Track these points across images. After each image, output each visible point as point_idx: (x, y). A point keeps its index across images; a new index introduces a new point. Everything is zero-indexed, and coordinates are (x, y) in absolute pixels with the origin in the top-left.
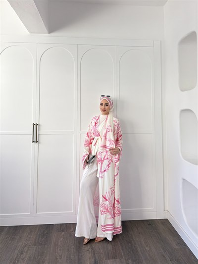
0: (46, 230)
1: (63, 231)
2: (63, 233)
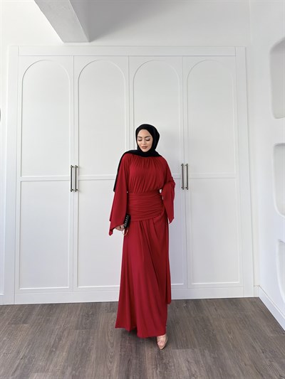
1: (114, 312)
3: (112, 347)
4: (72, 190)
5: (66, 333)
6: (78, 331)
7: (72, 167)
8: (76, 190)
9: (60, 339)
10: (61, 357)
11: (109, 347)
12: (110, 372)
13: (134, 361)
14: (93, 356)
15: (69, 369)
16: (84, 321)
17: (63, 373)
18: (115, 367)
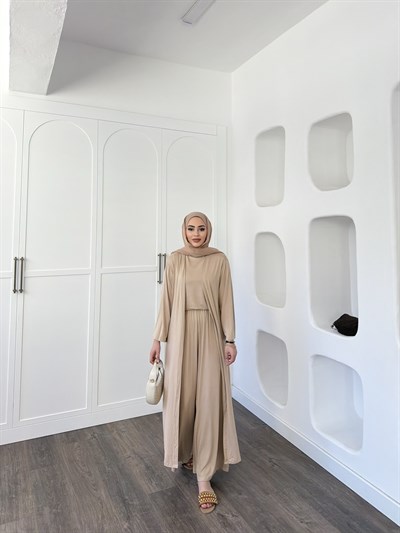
0: (44, 446)
1: (74, 441)
2: (76, 444)
3: (90, 475)
4: (15, 291)
5: (20, 477)
6: (36, 471)
7: (16, 259)
8: (21, 291)
9: (16, 484)
10: (28, 501)
11: (87, 476)
12: (99, 499)
13: (123, 482)
14: (71, 490)
15: (47, 510)
16: (39, 459)
17: (41, 515)
18: (103, 493)
